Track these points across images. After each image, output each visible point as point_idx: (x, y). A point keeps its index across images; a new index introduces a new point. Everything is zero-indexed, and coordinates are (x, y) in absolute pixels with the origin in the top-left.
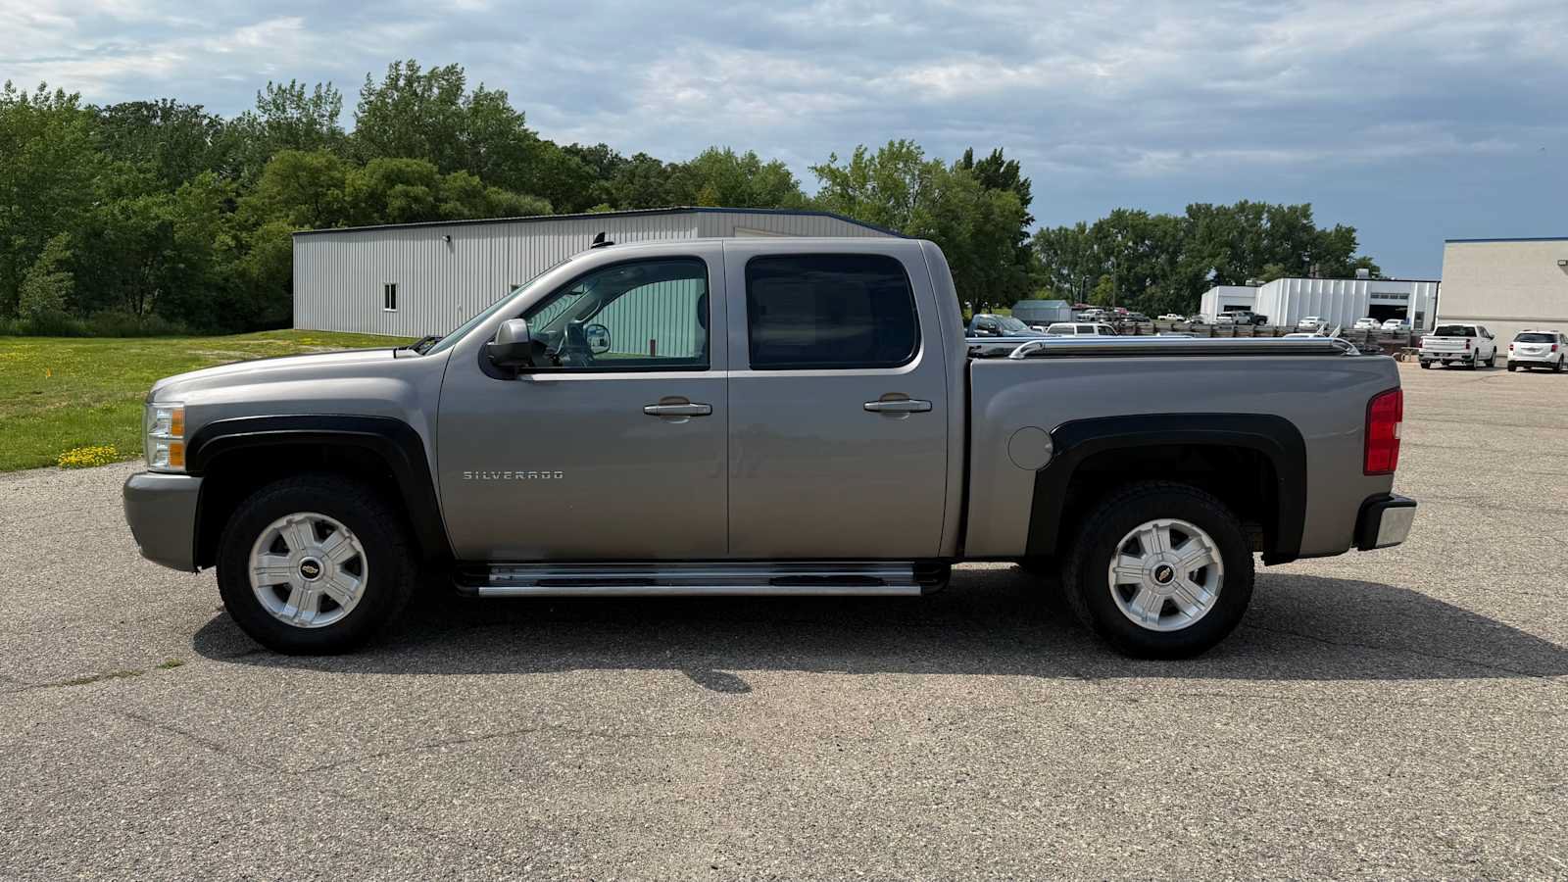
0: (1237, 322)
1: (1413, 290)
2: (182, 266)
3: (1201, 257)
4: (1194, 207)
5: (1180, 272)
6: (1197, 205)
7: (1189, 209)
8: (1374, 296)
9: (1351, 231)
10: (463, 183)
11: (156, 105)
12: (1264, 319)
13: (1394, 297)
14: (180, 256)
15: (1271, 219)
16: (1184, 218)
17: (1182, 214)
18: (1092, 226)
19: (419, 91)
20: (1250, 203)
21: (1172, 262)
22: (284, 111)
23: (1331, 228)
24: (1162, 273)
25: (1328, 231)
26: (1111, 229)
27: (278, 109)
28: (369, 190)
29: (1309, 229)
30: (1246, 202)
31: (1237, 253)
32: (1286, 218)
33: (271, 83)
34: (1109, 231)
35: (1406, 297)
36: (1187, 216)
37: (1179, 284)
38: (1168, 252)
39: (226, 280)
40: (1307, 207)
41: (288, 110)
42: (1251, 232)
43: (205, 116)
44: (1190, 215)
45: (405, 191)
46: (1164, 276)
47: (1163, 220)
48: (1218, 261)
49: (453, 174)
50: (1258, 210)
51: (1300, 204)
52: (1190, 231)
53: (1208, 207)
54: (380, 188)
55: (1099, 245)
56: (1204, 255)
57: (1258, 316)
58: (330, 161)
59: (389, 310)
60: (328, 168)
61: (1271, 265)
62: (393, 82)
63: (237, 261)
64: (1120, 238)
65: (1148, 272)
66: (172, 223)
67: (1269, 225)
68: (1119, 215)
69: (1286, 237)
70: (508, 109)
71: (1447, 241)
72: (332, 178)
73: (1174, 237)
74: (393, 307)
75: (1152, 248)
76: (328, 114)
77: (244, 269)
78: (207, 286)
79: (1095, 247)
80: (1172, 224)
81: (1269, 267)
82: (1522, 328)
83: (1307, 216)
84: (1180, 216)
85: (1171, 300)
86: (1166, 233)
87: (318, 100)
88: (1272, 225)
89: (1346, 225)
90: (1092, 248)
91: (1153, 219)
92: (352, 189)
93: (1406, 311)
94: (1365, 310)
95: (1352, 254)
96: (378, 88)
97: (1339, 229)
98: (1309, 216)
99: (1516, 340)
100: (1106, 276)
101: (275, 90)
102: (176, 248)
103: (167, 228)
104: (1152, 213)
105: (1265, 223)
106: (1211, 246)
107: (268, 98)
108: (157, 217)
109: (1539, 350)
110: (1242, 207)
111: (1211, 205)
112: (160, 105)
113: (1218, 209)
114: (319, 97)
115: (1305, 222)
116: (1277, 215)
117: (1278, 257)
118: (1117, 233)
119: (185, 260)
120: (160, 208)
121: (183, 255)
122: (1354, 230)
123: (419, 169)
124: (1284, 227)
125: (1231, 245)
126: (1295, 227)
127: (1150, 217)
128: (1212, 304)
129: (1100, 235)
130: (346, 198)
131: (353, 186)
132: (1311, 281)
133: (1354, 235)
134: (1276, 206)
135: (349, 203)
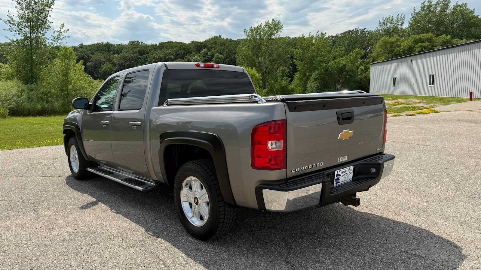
2: (348, 77)
10: (443, 39)
11: (354, 30)
14: (347, 74)
19: (432, 10)
22: (387, 25)
27: (385, 25)
28: (409, 47)
33: (383, 17)
39: (361, 80)
41: (388, 25)
43: (367, 31)
45: (421, 45)
49: (440, 37)
54: (413, 45)
58: (397, 39)
59: (394, 86)
60: (397, 42)
62: (423, 9)
63: (365, 74)
66: (346, 64)
70: (467, 9)
72: (397, 44)
74: (395, 85)
76: (400, 24)
77: (366, 76)
78: (355, 82)
87: (398, 20)
92: (403, 47)
96: (417, 12)
101: (384, 19)
102: (347, 72)
103: (345, 66)
107: (382, 22)
108: (342, 63)
112: (355, 30)
114: (398, 19)
119: (349, 75)
120: (343, 61)
121: (348, 74)
123: (427, 37)
130: (401, 50)
131: (403, 46)
135: (401, 51)
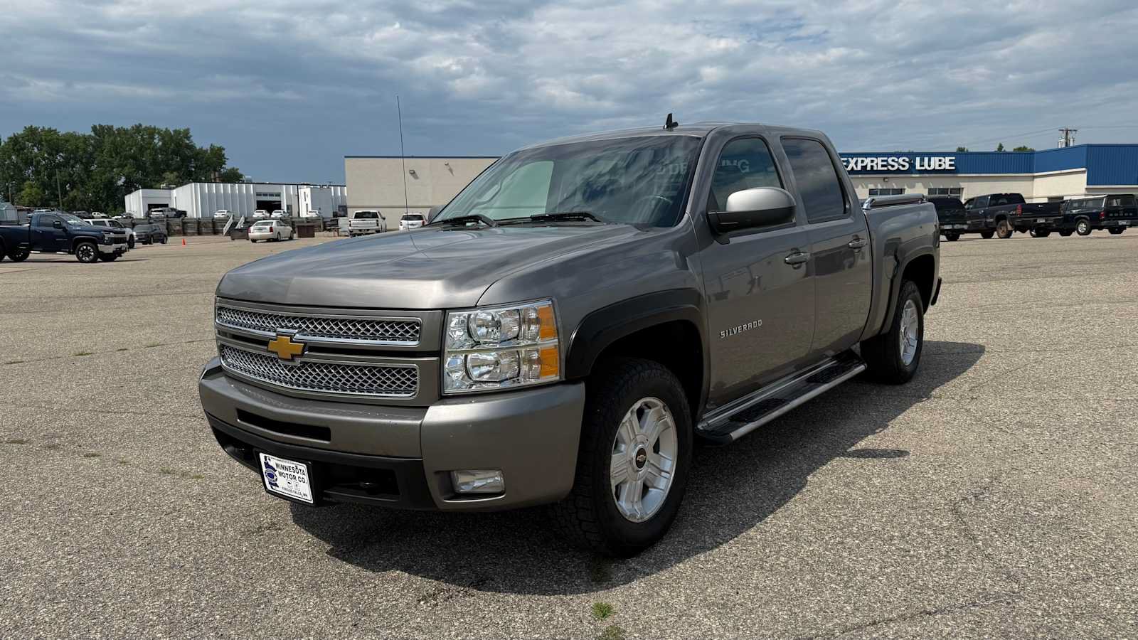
0: (167, 216)
1: (283, 190)
3: (111, 167)
4: (98, 127)
5: (96, 179)
6: (100, 125)
7: (94, 129)
8: (258, 195)
9: (221, 149)
12: (184, 213)
13: (271, 195)
15: (162, 139)
16: (90, 136)
17: (89, 132)
18: (6, 140)
20: (143, 127)
21: (87, 169)
23: (206, 147)
24: (79, 179)
25: (204, 149)
26: (27, 143)
29: (191, 147)
30: (140, 125)
31: (140, 165)
32: (174, 138)
34: (24, 144)
35: (279, 195)
36: (93, 134)
37: (97, 188)
38: (82, 163)
40: (187, 131)
42: (149, 148)
44: (96, 134)
46: (83, 183)
47: (71, 137)
48: (126, 170)
50: (152, 132)
51: (182, 128)
52: (99, 146)
53: (110, 128)
55: (18, 156)
56: (113, 165)
57: (179, 211)
61: (168, 173)
64: (36, 150)
65: (68, 179)
67: (160, 143)
68: (31, 132)
69: (176, 153)
71: (346, 157)
73: (85, 151)
75: (67, 160)
79: (13, 157)
80: (82, 140)
81: (168, 175)
82: (403, 212)
83: (188, 138)
84: (87, 134)
85: (91, 201)
86: (77, 148)
88: (163, 144)
89: (217, 145)
90: (10, 158)
91: (63, 135)
93: (280, 205)
94: (254, 205)
95: (223, 166)
97: (212, 148)
98: (189, 137)
99: (402, 219)
100: (28, 182)
104: (63, 130)
105: (157, 141)
106: (118, 159)
109: (416, 225)
110: (138, 129)
111: (112, 126)
113: (118, 130)
115: (188, 142)
116: (165, 135)
117: (173, 167)
118: (33, 146)
122: (224, 149)
124: (173, 145)
125: (134, 158)
126: (181, 145)
127: (60, 134)
128: (135, 203)
129: (17, 147)
132: (214, 184)
133: (223, 152)
134: (164, 130)
